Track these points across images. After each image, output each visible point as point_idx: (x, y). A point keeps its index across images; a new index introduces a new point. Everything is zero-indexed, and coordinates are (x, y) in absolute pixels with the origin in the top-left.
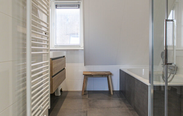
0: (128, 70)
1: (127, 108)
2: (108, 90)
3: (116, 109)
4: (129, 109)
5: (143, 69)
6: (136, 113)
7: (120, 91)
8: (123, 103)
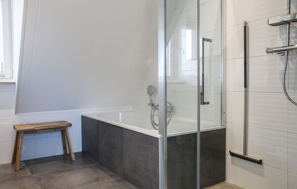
0: (98, 116)
1: (112, 179)
2: (63, 154)
3: (94, 183)
4: (116, 180)
5: (120, 113)
6: (129, 184)
7: (83, 152)
8: (100, 172)
